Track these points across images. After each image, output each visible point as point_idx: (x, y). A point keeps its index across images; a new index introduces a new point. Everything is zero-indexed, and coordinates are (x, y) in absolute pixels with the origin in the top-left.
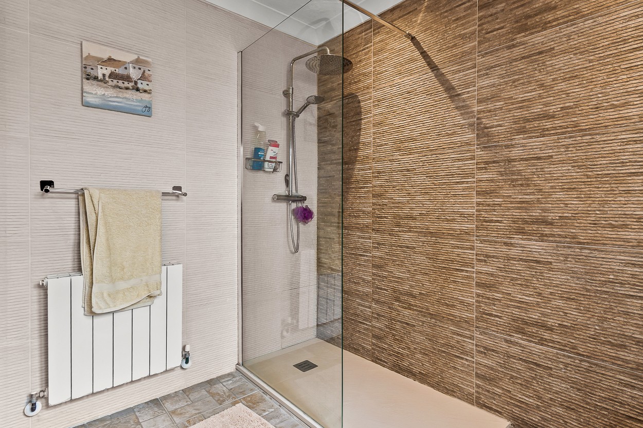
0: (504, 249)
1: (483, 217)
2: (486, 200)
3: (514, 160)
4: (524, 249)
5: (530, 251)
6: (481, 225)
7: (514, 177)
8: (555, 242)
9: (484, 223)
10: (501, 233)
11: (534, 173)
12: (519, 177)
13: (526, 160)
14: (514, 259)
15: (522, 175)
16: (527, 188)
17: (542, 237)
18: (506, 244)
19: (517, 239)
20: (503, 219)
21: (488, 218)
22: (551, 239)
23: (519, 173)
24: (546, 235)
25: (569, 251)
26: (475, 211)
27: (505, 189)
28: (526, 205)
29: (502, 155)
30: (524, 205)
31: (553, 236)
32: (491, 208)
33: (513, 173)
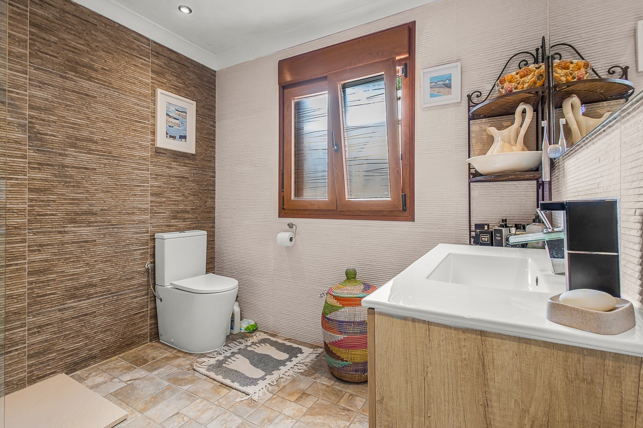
0: (59, 236)
1: (36, 212)
2: (40, 197)
3: (68, 167)
4: (76, 234)
5: (81, 235)
6: (35, 219)
7: (67, 180)
8: (98, 226)
9: (38, 217)
10: (56, 224)
11: (83, 179)
12: (72, 180)
13: (77, 168)
14: (67, 243)
15: (74, 179)
16: (78, 189)
17: (90, 224)
18: (60, 232)
19: (70, 228)
20: (58, 213)
21: (42, 212)
22: (95, 224)
23: (71, 177)
24: (92, 222)
25: (106, 231)
26: (27, 206)
27: (60, 188)
28: (77, 202)
29: (56, 160)
30: (75, 201)
31: (96, 222)
32: (46, 203)
33: (66, 176)
